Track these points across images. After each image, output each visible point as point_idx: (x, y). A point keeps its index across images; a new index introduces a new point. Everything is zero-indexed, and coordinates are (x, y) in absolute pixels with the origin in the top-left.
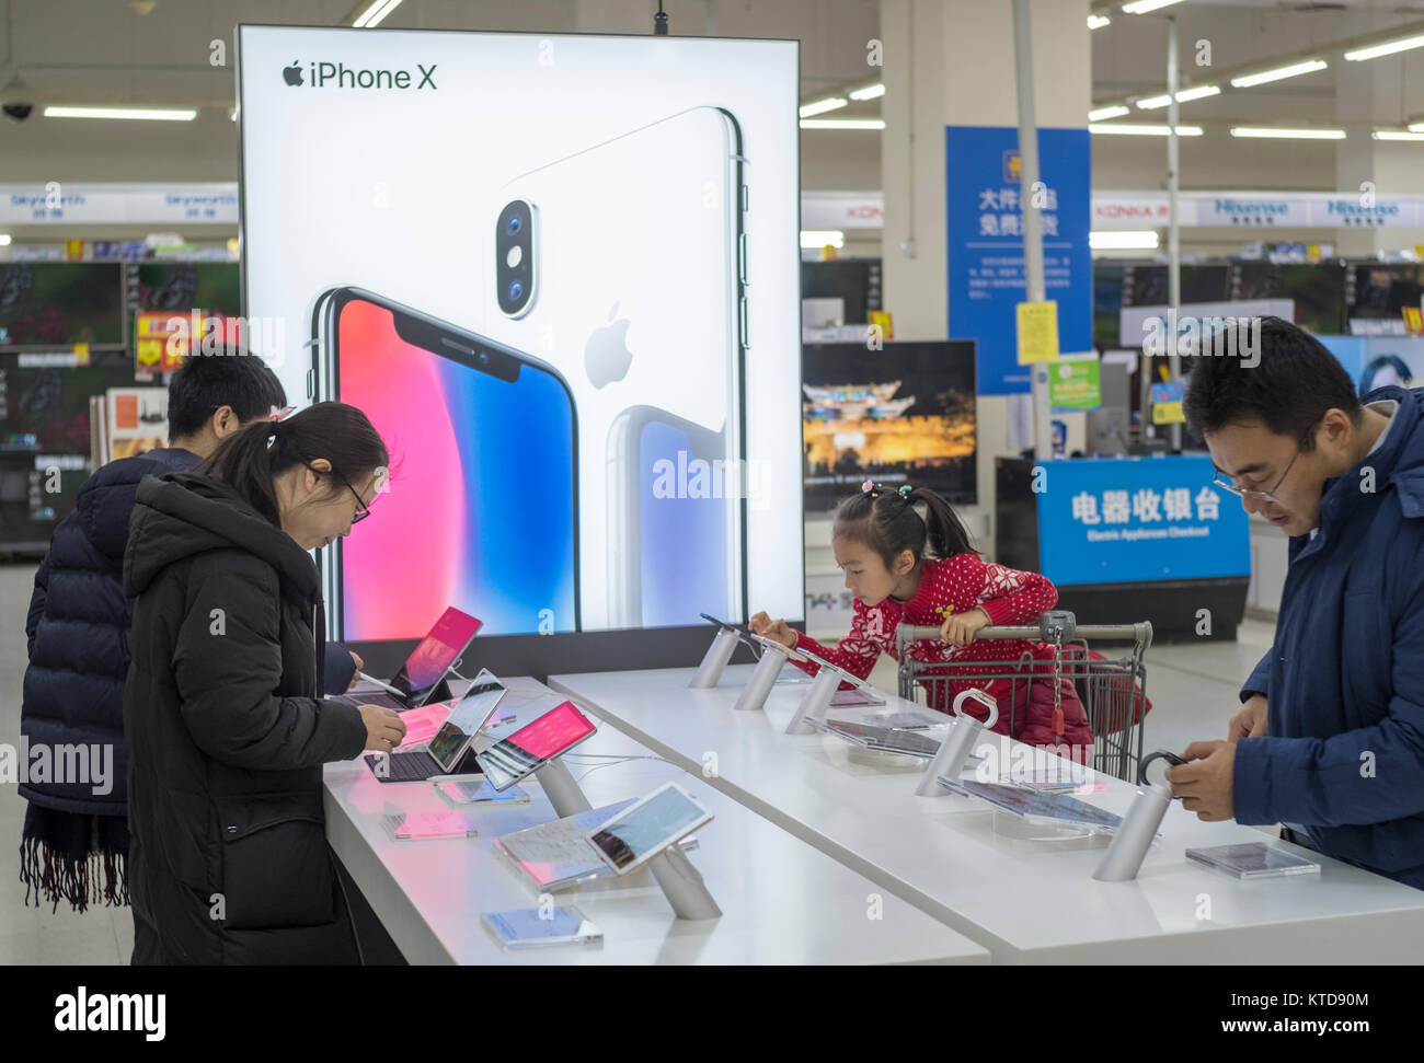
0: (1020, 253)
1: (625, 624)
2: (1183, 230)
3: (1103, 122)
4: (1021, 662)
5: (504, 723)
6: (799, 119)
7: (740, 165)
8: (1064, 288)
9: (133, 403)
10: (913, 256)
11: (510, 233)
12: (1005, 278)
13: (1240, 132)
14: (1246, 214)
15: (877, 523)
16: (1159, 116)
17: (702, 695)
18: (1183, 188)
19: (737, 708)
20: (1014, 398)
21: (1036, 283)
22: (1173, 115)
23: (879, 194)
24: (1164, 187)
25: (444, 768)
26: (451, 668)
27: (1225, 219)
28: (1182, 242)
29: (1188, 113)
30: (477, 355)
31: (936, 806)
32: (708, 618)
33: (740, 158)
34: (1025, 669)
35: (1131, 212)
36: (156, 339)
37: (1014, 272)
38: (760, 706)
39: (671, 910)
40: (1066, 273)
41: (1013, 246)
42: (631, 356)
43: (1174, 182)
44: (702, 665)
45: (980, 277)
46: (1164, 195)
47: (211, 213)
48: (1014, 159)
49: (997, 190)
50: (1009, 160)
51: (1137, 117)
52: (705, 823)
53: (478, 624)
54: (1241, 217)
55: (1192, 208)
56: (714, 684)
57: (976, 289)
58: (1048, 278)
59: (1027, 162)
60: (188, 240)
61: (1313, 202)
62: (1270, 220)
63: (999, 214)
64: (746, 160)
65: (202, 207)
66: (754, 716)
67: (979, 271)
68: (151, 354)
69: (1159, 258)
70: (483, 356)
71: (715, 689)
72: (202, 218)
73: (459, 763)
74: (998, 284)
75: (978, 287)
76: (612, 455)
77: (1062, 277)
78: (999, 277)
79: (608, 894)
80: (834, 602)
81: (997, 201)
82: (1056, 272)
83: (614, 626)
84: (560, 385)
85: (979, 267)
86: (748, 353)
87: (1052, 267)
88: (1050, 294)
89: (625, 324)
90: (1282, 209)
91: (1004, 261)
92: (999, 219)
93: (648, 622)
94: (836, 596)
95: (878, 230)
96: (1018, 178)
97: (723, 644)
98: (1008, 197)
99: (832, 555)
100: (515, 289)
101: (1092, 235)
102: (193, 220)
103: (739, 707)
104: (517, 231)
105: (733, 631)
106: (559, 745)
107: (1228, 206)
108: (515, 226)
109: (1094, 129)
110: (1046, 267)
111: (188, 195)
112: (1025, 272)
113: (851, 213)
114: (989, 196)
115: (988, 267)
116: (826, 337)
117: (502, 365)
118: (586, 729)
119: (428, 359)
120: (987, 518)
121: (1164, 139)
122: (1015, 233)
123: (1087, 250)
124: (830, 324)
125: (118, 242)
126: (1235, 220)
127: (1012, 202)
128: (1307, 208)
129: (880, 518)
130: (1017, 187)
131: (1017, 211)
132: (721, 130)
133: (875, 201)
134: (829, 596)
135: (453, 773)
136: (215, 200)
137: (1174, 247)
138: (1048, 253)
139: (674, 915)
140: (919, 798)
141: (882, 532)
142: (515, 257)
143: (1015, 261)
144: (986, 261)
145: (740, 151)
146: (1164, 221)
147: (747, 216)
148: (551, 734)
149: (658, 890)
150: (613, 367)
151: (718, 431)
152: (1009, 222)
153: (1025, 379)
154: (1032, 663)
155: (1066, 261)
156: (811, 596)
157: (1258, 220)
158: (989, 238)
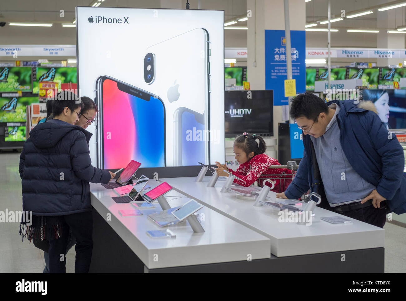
0: (285, 66)
1: (178, 165)
2: (332, 58)
3: (309, 28)
4: (282, 175)
5: (148, 189)
6: (224, 27)
7: (208, 44)
8: (298, 75)
9: (38, 107)
10: (256, 67)
11: (148, 61)
12: (281, 73)
13: (349, 31)
14: (351, 54)
15: (246, 145)
16: (326, 26)
17: (198, 184)
18: (332, 47)
19: (207, 186)
20: (284, 106)
21: (290, 74)
22: (329, 26)
23: (246, 48)
24: (327, 47)
25: (133, 199)
26: (133, 176)
27: (345, 56)
28: (331, 62)
29: (333, 26)
30: (139, 94)
31: (258, 209)
32: (200, 163)
33: (208, 42)
34: (283, 176)
35: (318, 54)
36: (44, 89)
37: (284, 71)
38: (213, 186)
39: (192, 230)
40: (299, 71)
41: (283, 64)
42: (180, 94)
43: (329, 45)
44: (198, 176)
45: (275, 72)
46: (327, 49)
47: (57, 53)
48: (284, 39)
49: (279, 48)
50: (283, 39)
51: (320, 26)
52: (201, 208)
53: (140, 164)
54: (349, 55)
55: (335, 53)
56: (201, 181)
57: (273, 76)
58: (293, 73)
59: (287, 40)
60: (49, 61)
61: (370, 50)
62: (358, 56)
63: (280, 55)
64: (210, 42)
65: (54, 52)
66: (211, 188)
67: (274, 71)
68: (43, 93)
69: (326, 66)
70: (141, 94)
71: (202, 182)
72: (54, 55)
73: (137, 199)
74: (279, 74)
75: (274, 75)
76: (174, 120)
77: (298, 73)
78: (280, 73)
79: (176, 227)
80: (233, 163)
81: (279, 51)
82: (295, 71)
83: (175, 165)
84: (161, 102)
85: (274, 70)
86: (211, 94)
87: (294, 70)
88: (294, 77)
89: (178, 86)
90: (361, 53)
91: (281, 68)
92: (280, 56)
93: (184, 164)
94: (234, 162)
95: (246, 58)
96: (285, 44)
97: (204, 170)
98: (282, 50)
99: (232, 150)
100: (149, 76)
101: (306, 60)
102: (51, 55)
103: (208, 186)
104: (150, 61)
105: (206, 167)
106: (163, 192)
107: (346, 52)
108: (149, 60)
109: (307, 30)
110: (293, 70)
111: (50, 48)
112: (287, 71)
113: (238, 54)
114: (277, 50)
115: (277, 70)
116: (231, 89)
117: (146, 97)
118: (170, 188)
119: (126, 95)
120: (276, 140)
121: (327, 32)
122: (284, 60)
123: (305, 64)
124: (232, 85)
125: (30, 61)
126: (348, 56)
127: (283, 51)
128: (368, 53)
129: (247, 144)
130: (285, 47)
131: (285, 54)
132: (203, 35)
133: (245, 50)
134: (232, 162)
135: (135, 201)
136: (58, 50)
137: (329, 63)
138: (293, 66)
139: (193, 232)
140: (254, 207)
141: (247, 147)
142: (149, 68)
143: (285, 68)
144: (276, 68)
145: (208, 40)
146: (327, 56)
147: (210, 57)
148: (161, 190)
149: (190, 226)
150: (175, 97)
151: (202, 114)
152: (283, 57)
153: (287, 101)
154: (285, 175)
155: (299, 68)
156: (227, 161)
157: (354, 56)
158: (277, 61)
